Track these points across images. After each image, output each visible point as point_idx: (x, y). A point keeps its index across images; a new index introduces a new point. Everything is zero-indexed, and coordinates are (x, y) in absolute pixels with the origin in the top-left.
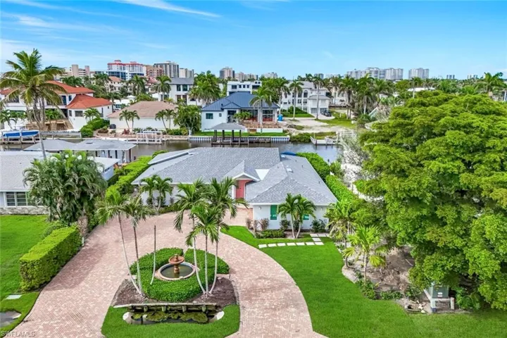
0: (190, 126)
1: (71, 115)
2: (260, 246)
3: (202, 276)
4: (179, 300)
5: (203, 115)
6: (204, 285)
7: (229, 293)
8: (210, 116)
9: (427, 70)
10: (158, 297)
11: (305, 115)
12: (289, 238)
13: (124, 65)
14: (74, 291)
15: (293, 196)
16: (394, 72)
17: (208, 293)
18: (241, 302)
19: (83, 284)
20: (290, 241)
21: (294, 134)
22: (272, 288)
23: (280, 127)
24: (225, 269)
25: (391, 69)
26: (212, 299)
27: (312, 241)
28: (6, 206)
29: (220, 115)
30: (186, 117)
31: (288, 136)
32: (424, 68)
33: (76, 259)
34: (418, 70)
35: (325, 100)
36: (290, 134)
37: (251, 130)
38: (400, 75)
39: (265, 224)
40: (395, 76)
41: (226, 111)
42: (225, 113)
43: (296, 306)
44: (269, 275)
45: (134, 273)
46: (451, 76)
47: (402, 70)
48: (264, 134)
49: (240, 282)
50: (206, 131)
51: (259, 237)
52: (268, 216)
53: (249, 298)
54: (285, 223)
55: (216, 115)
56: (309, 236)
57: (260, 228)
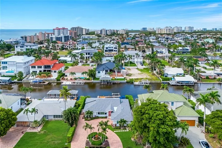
0: (93, 76)
1: (52, 72)
2: (115, 131)
3: (103, 140)
4: (98, 145)
5: (97, 72)
6: (103, 142)
7: (108, 144)
8: (99, 72)
9: (193, 27)
10: (94, 145)
11: (134, 64)
12: (121, 129)
13: (60, 29)
14: (77, 143)
15: (122, 119)
16: (178, 28)
17: (104, 144)
18: (110, 146)
19: (78, 141)
20: (121, 130)
21: (128, 79)
22: (116, 143)
23: (123, 76)
24: (107, 138)
25: (176, 27)
26: (104, 145)
27: (126, 130)
28: (53, 118)
29: (103, 72)
30: (91, 74)
31: (126, 81)
32: (191, 27)
33: (75, 134)
34: (189, 27)
35: (141, 58)
36: (126, 79)
37: (113, 78)
38: (181, 29)
39: (116, 125)
40: (178, 30)
41: (105, 71)
42: (104, 72)
43: (121, 147)
44: (116, 139)
45: (88, 139)
46: (205, 29)
47: (181, 27)
48: (118, 79)
49: (110, 141)
50: (98, 78)
51: (114, 129)
52: (117, 123)
53: (112, 145)
54: (121, 125)
55: (101, 72)
56: (126, 128)
57: (114, 126)
